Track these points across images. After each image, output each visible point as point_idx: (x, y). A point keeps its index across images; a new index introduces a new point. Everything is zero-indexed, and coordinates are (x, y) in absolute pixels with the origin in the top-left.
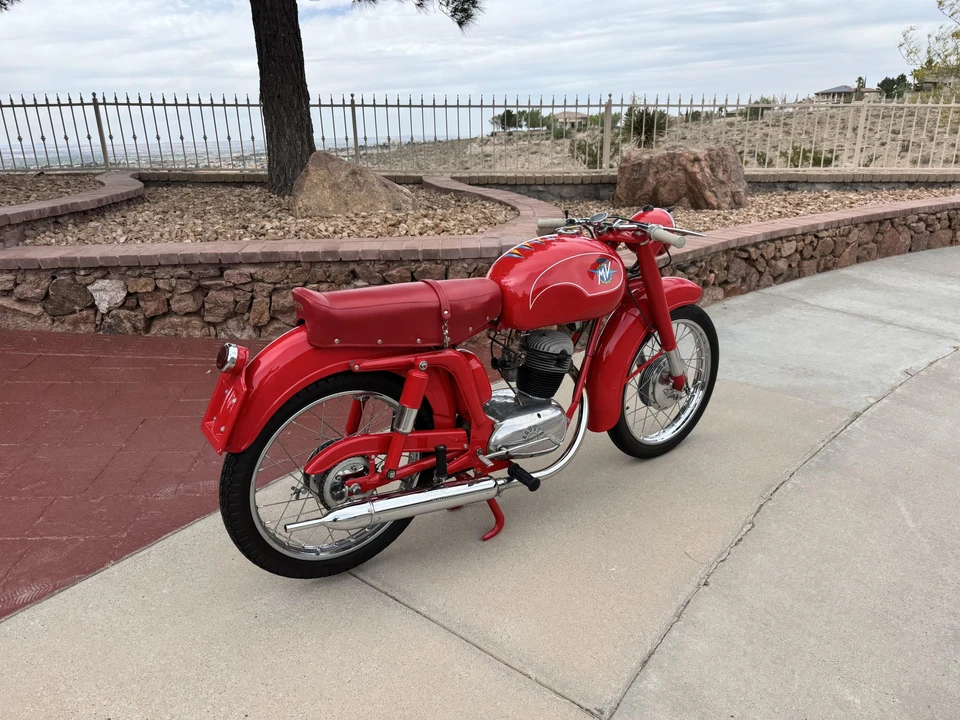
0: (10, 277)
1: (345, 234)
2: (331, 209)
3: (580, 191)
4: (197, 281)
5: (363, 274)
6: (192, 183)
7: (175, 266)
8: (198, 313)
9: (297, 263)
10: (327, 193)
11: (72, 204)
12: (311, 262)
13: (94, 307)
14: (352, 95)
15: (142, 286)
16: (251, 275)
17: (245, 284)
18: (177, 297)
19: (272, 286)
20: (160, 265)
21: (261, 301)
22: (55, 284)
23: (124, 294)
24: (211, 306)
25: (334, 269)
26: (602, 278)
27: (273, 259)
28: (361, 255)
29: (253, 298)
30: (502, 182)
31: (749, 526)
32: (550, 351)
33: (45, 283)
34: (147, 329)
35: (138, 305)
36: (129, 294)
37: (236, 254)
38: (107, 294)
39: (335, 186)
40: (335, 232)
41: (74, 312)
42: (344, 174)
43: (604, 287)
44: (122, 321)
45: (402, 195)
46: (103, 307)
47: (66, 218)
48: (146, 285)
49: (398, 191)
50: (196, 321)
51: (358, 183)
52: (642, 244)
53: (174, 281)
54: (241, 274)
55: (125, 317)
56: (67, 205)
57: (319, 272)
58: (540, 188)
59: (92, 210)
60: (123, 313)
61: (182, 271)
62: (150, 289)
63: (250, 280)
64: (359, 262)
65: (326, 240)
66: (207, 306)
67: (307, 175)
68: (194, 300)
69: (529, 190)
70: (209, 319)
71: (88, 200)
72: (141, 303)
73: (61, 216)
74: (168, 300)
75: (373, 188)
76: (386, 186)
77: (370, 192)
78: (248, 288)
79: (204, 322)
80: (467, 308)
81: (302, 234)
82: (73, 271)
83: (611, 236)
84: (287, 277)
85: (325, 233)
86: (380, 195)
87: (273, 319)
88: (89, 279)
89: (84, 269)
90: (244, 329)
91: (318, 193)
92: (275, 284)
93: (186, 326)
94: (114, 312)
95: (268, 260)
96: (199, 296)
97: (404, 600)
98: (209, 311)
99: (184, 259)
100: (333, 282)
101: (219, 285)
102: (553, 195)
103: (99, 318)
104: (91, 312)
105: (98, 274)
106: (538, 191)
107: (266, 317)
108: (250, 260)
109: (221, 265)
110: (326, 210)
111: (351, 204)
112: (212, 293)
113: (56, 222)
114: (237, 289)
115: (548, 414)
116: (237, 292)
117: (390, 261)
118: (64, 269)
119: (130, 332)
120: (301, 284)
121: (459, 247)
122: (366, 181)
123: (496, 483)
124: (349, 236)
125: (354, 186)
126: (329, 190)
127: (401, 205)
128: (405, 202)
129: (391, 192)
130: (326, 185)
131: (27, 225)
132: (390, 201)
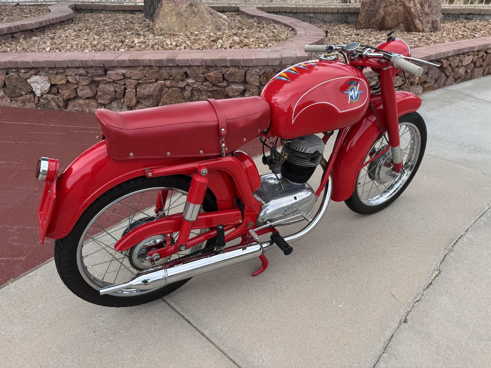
1: (182, 47)
2: (176, 29)
3: (336, 18)
4: (92, 77)
5: (192, 74)
6: (105, 11)
7: (77, 68)
8: (94, 97)
9: (150, 66)
10: (174, 19)
11: (22, 25)
12: (159, 66)
13: (32, 92)
15: (59, 80)
16: (124, 75)
17: (120, 80)
18: (80, 87)
19: (136, 82)
20: (68, 67)
21: (130, 91)
22: (8, 78)
23: (49, 85)
24: (101, 93)
25: (174, 71)
26: (352, 97)
27: (136, 64)
28: (190, 62)
29: (125, 89)
30: (288, 11)
31: (437, 273)
32: (307, 152)
33: (3, 77)
34: (66, 106)
35: (58, 92)
36: (52, 85)
37: (113, 60)
38: (39, 84)
39: (179, 14)
40: (176, 46)
41: (22, 95)
42: (184, 6)
43: (352, 104)
44: (50, 102)
45: (221, 20)
46: (38, 93)
47: (19, 34)
48: (61, 79)
49: (219, 17)
50: (93, 103)
51: (194, 12)
52: (385, 69)
53: (77, 77)
54: (117, 74)
55: (52, 99)
56: (18, 26)
57: (165, 72)
58: (311, 15)
59: (37, 29)
60: (50, 96)
61: (82, 71)
62: (64, 82)
63: (123, 77)
64: (189, 67)
65: (171, 51)
66: (99, 93)
67: (161, 7)
68: (91, 90)
69: (304, 17)
70: (101, 101)
72: (60, 91)
73: (16, 33)
74: (76, 89)
75: (203, 15)
76: (212, 14)
77: (201, 17)
78: (122, 82)
79: (98, 103)
80: (241, 125)
81: (156, 46)
82: (18, 70)
83: (361, 62)
84: (145, 76)
85: (170, 46)
86: (207, 20)
87: (138, 102)
88: (27, 75)
89: (24, 69)
90: (122, 108)
91: (168, 19)
92: (138, 80)
93: (88, 105)
94: (45, 96)
95: (133, 65)
96: (93, 86)
97: (194, 324)
98: (100, 96)
99: (82, 64)
100: (173, 80)
101: (105, 80)
102: (319, 20)
103: (36, 99)
104: (32, 95)
105: (32, 72)
106: (310, 17)
107: (134, 101)
108: (121, 65)
109: (105, 68)
110: (173, 30)
111: (189, 26)
112: (101, 86)
113: (13, 37)
114: (116, 83)
115: (302, 195)
116: (115, 85)
117: (209, 66)
118: (12, 68)
119: (56, 108)
120: (153, 81)
121: (253, 58)
122: (199, 11)
123: (261, 246)
124: (185, 48)
125: (191, 14)
126: (175, 17)
127: (220, 27)
128: (223, 24)
129: (215, 18)
130: (174, 13)
132: (214, 24)
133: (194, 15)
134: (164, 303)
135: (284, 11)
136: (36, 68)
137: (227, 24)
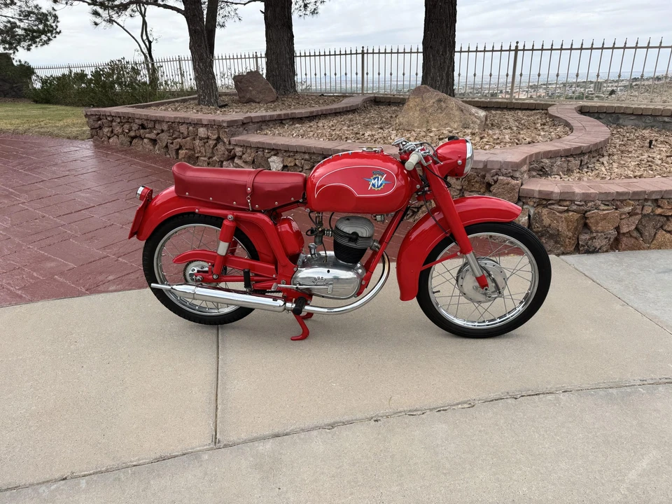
0: (241, 149)
2: (416, 125)
7: (304, 153)
10: (417, 114)
11: (292, 113)
13: (270, 169)
14: (517, 43)
20: (297, 152)
22: (257, 156)
23: (282, 166)
26: (374, 185)
32: (345, 231)
33: (253, 155)
36: (284, 166)
37: (331, 149)
38: (276, 163)
39: (424, 110)
42: (431, 102)
43: (372, 191)
45: (472, 117)
47: (288, 121)
48: (290, 162)
49: (471, 114)
51: (441, 108)
53: (303, 162)
56: (288, 114)
61: (307, 157)
62: (292, 164)
67: (408, 101)
73: (285, 120)
75: (451, 112)
76: (462, 111)
77: (448, 114)
80: (268, 189)
82: (264, 149)
86: (455, 116)
88: (268, 155)
89: (268, 149)
91: (411, 114)
105: (272, 153)
109: (323, 155)
113: (282, 123)
118: (260, 148)
123: (285, 304)
125: (437, 110)
126: (418, 112)
127: (469, 125)
129: (465, 114)
130: (418, 108)
131: (263, 123)
132: (461, 121)
133: (439, 111)
134: (215, 331)
135: (622, 111)
136: (277, 150)
137: (478, 122)
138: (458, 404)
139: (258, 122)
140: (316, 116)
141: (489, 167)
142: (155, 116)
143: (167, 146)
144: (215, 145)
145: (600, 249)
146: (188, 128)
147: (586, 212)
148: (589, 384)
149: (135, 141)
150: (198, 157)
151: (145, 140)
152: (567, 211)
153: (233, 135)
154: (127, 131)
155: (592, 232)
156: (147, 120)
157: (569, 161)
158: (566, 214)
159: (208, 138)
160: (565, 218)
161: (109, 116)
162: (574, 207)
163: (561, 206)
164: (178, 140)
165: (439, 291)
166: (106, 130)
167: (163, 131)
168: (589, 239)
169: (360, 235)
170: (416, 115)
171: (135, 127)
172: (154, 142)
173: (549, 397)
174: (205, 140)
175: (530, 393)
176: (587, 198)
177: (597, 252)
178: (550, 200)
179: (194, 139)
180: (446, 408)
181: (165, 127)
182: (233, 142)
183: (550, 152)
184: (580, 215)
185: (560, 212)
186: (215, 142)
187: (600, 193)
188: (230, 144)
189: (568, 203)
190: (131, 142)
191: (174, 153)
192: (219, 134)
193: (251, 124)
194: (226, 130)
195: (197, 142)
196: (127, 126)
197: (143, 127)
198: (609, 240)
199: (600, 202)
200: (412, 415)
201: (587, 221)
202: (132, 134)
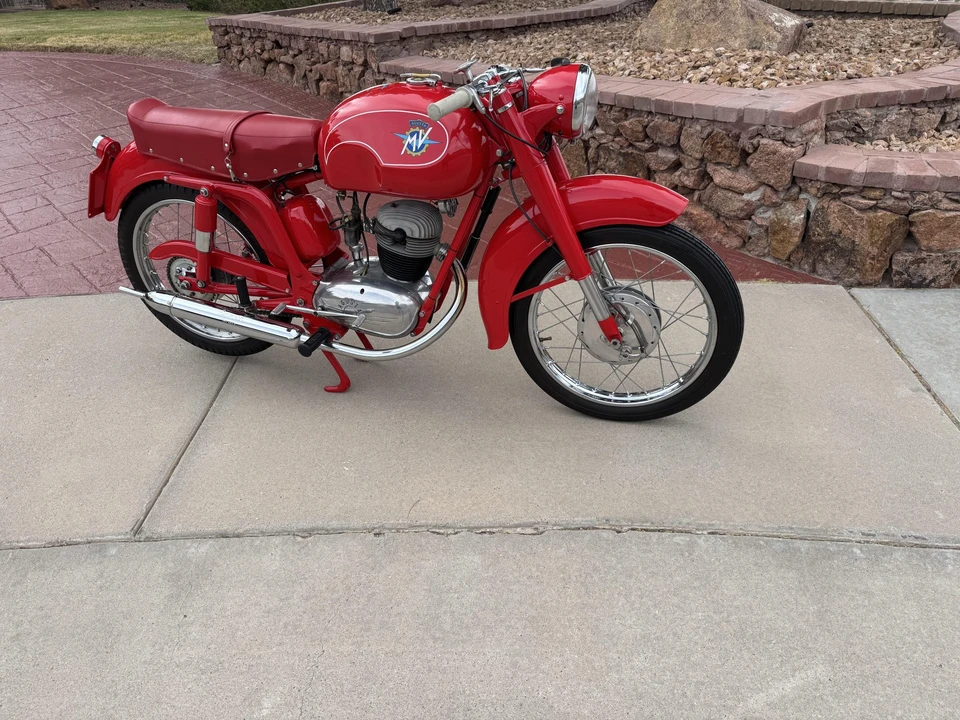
2: (668, 41)
26: (410, 146)
39: (684, 14)
43: (407, 158)
45: (769, 29)
47: (479, 34)
51: (714, 11)
59: (513, 28)
71: (505, 19)
73: (473, 32)
75: (733, 19)
76: (752, 16)
77: (726, 23)
86: (738, 27)
91: (662, 22)
110: (663, 43)
111: (695, 37)
113: (468, 37)
117: (625, 109)
122: (726, 8)
123: (299, 336)
124: (629, 75)
125: (709, 14)
126: (675, 19)
127: (761, 43)
128: (770, 38)
129: (756, 23)
130: (675, 12)
131: (437, 38)
132: (747, 36)
133: (712, 16)
137: (779, 37)
138: (516, 526)
139: (427, 37)
140: (529, 26)
141: (747, 120)
142: (290, 28)
143: (305, 76)
144: (362, 74)
145: (933, 280)
146: (328, 47)
147: (911, 211)
148: (760, 527)
149: (270, 67)
150: (342, 93)
151: (281, 66)
152: (875, 208)
153: (384, 58)
154: (259, 51)
155: (920, 250)
156: (281, 34)
157: (915, 114)
158: (872, 214)
159: (353, 63)
160: (869, 222)
161: (237, 27)
162: (890, 202)
163: (864, 198)
164: (318, 65)
165: (550, 339)
166: (235, 49)
167: (300, 52)
168: (912, 263)
169: (408, 234)
170: (671, 24)
171: (268, 45)
172: (291, 67)
173: (679, 539)
174: (350, 66)
175: (647, 525)
176: (915, 185)
177: (928, 286)
178: (846, 186)
179: (336, 64)
180: (494, 530)
181: (302, 46)
182: (383, 70)
183: (875, 95)
184: (897, 217)
185: (862, 210)
186: (361, 69)
187: (945, 178)
188: (379, 72)
189: (877, 193)
190: (265, 69)
191: (314, 86)
192: (366, 57)
193: (414, 39)
194: (374, 50)
195: (340, 70)
196: (258, 43)
197: (277, 45)
198: (953, 266)
199: (940, 196)
200: (438, 533)
201: (913, 229)
202: (265, 56)
